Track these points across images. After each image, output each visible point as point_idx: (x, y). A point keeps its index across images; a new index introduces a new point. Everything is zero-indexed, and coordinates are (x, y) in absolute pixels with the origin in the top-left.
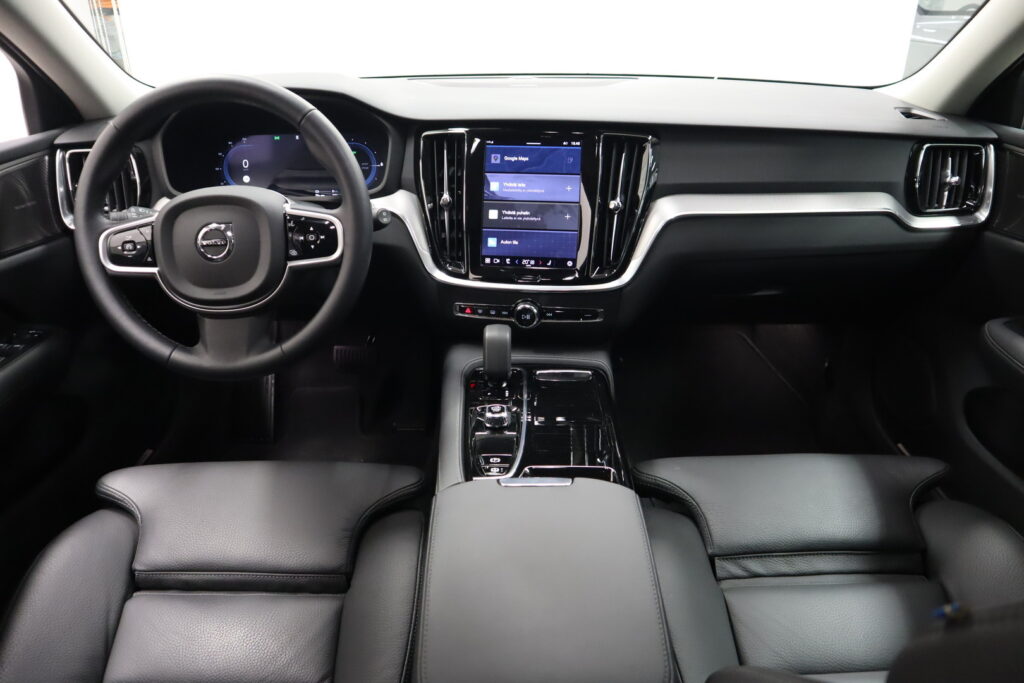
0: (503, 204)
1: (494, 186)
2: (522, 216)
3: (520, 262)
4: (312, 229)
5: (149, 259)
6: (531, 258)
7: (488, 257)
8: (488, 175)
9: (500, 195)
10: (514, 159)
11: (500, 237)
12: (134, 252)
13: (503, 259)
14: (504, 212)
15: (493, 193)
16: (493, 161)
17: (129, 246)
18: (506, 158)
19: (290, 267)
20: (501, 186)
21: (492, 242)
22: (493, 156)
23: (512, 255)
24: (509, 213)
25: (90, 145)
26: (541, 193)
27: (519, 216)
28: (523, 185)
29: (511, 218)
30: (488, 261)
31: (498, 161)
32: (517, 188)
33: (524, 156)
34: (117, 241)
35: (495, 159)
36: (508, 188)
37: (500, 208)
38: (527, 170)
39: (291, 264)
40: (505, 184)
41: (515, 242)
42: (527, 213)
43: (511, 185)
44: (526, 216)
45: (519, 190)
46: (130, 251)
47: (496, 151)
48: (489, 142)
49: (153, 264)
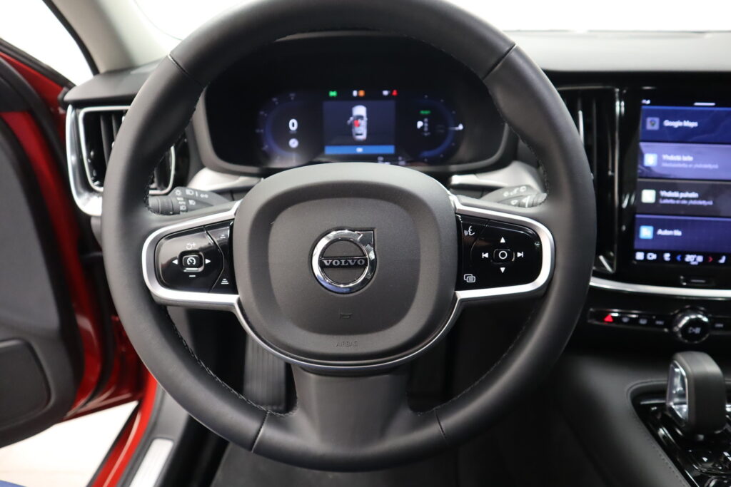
0: (661, 182)
1: (650, 160)
2: (688, 199)
3: (683, 257)
4: (503, 241)
5: (225, 282)
6: (698, 254)
7: (640, 251)
8: (642, 145)
9: (658, 171)
10: (677, 124)
11: (657, 225)
12: (201, 269)
13: (660, 253)
14: (663, 193)
15: (648, 168)
16: (649, 127)
17: (191, 259)
18: (667, 123)
19: (463, 301)
20: (660, 160)
21: (646, 232)
22: (649, 120)
23: (673, 249)
24: (670, 194)
25: (127, 100)
26: (714, 170)
27: (683, 199)
28: (690, 158)
29: (672, 202)
30: (640, 256)
31: (656, 127)
32: (682, 162)
33: (691, 120)
34: (170, 251)
35: (652, 124)
36: (668, 162)
37: (657, 188)
38: (695, 138)
39: (463, 295)
40: (666, 157)
41: (678, 233)
42: (695, 195)
43: (672, 158)
44: (693, 199)
45: (685, 166)
46: (192, 266)
47: (652, 114)
48: (644, 101)
49: (232, 289)
